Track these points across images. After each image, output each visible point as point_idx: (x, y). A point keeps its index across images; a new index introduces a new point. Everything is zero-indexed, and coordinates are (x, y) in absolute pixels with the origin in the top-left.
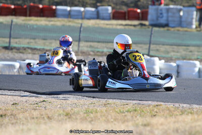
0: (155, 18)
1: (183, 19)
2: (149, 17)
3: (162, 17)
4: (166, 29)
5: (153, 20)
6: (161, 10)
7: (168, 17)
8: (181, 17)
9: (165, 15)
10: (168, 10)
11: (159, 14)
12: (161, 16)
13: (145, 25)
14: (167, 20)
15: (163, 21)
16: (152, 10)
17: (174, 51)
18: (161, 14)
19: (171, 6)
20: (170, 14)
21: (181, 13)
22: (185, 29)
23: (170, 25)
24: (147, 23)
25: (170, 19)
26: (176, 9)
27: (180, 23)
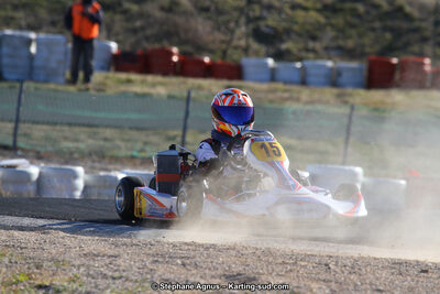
1: (38, 63)
8: (31, 57)
17: (66, 138)
19: (8, 32)
20: (6, 50)
21: (33, 49)
23: (7, 75)
25: (6, 61)
26: (21, 38)
27: (31, 70)
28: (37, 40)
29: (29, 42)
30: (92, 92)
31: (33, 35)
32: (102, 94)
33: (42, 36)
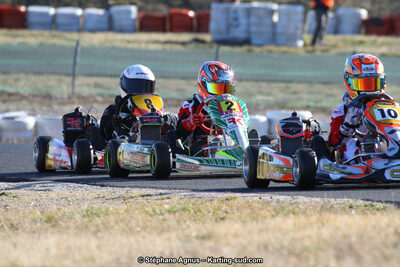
0: (223, 27)
1: (279, 29)
2: (213, 25)
3: (238, 26)
4: (245, 48)
5: (219, 32)
6: (235, 12)
7: (249, 25)
8: (274, 25)
9: (243, 21)
10: (249, 12)
11: (231, 21)
12: (235, 23)
13: (203, 42)
14: (248, 32)
15: (239, 33)
16: (217, 12)
17: (261, 93)
18: (236, 19)
19: (256, 4)
20: (253, 20)
21: (276, 18)
22: (284, 49)
23: (254, 41)
24: (207, 37)
25: (253, 29)
26: (265, 9)
27: (274, 37)
28: (278, 11)
29: (272, 12)
30: (318, 53)
31: (275, 7)
32: (326, 54)
33: (283, 7)
